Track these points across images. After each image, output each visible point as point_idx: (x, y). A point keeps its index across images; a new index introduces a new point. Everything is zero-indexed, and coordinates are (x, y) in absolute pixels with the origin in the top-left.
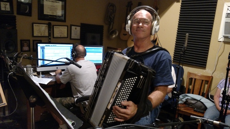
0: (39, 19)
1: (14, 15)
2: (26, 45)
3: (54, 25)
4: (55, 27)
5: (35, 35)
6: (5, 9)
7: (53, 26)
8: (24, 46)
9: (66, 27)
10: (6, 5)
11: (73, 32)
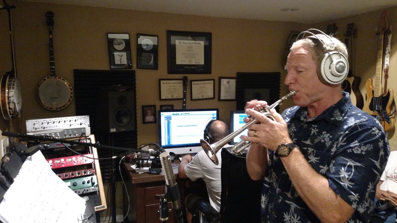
0: (169, 72)
1: (133, 69)
2: (151, 114)
3: (193, 79)
4: (193, 83)
5: (163, 97)
6: (121, 62)
7: (191, 81)
8: (147, 115)
9: (212, 82)
10: (121, 57)
11: (222, 88)
